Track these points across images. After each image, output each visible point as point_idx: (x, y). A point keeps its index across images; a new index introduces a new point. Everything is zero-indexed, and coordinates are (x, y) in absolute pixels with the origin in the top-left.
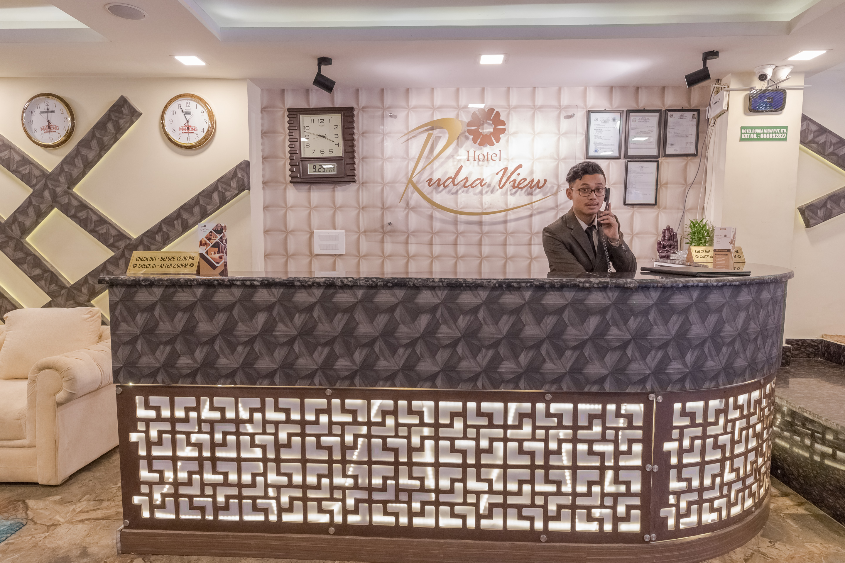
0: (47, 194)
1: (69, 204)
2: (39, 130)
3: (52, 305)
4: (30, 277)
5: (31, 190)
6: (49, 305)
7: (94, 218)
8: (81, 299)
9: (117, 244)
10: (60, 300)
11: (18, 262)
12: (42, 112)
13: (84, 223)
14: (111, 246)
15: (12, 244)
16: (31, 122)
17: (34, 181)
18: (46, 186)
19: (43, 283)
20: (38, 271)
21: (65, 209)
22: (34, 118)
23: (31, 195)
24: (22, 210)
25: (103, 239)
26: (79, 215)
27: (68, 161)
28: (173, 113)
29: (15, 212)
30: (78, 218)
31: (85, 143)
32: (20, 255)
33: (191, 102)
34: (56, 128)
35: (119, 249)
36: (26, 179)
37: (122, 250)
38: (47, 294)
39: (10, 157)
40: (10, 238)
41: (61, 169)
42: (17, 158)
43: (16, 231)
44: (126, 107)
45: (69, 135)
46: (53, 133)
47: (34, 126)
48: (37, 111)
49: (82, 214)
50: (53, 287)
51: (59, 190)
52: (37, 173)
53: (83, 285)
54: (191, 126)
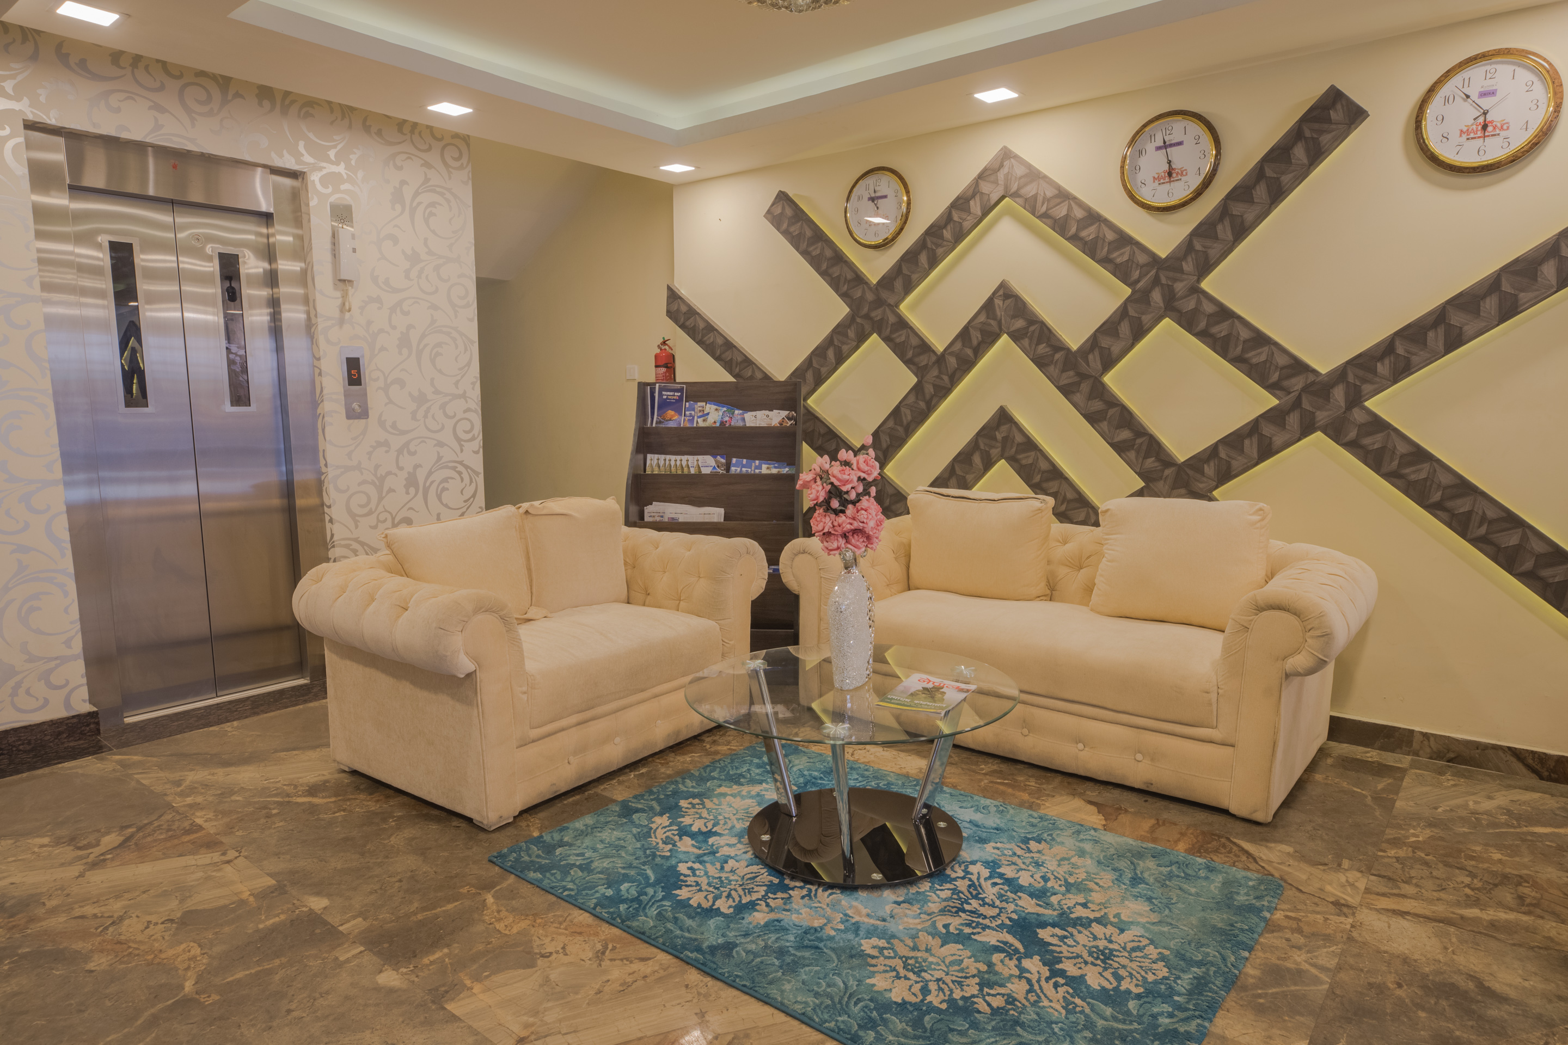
0: (1157, 296)
1: (1196, 311)
2: (1149, 181)
3: (1145, 493)
4: (1112, 445)
5: (1128, 291)
6: (1140, 493)
7: (1245, 334)
8: (1201, 486)
9: (1286, 383)
10: (1160, 485)
11: (1092, 419)
12: (1158, 148)
13: (1222, 346)
14: (1272, 388)
15: (1085, 387)
16: (1136, 169)
17: (1136, 275)
18: (1156, 281)
19: (1132, 455)
20: (1125, 434)
21: (1188, 322)
22: (1143, 161)
23: (1128, 300)
24: (1109, 328)
25: (1258, 374)
26: (1214, 330)
27: (1205, 230)
28: (1447, 100)
29: (1097, 331)
30: (1212, 336)
31: (1241, 193)
32: (1097, 405)
33: (1499, 67)
34: (1182, 173)
35: (1289, 393)
36: (1121, 272)
37: (1296, 393)
38: (1139, 474)
39: (1097, 237)
40: (1083, 376)
41: (1187, 247)
42: (1110, 236)
43: (1095, 361)
44: (1339, 106)
45: (1207, 183)
46: (1176, 184)
47: (1141, 176)
48: (1150, 147)
49: (1221, 329)
50: (1150, 463)
51: (1180, 287)
52: (1142, 259)
53: (1207, 461)
54: (1491, 122)
